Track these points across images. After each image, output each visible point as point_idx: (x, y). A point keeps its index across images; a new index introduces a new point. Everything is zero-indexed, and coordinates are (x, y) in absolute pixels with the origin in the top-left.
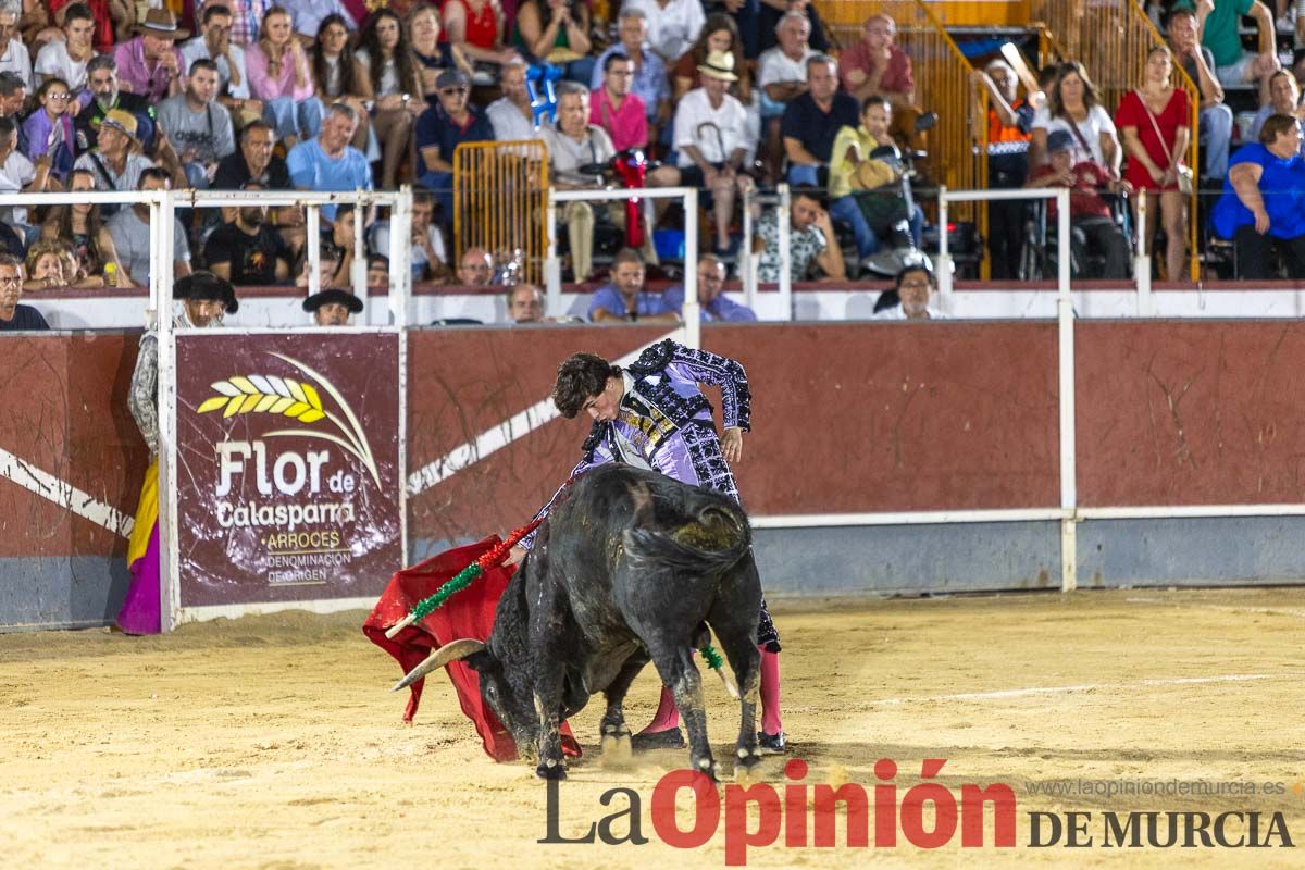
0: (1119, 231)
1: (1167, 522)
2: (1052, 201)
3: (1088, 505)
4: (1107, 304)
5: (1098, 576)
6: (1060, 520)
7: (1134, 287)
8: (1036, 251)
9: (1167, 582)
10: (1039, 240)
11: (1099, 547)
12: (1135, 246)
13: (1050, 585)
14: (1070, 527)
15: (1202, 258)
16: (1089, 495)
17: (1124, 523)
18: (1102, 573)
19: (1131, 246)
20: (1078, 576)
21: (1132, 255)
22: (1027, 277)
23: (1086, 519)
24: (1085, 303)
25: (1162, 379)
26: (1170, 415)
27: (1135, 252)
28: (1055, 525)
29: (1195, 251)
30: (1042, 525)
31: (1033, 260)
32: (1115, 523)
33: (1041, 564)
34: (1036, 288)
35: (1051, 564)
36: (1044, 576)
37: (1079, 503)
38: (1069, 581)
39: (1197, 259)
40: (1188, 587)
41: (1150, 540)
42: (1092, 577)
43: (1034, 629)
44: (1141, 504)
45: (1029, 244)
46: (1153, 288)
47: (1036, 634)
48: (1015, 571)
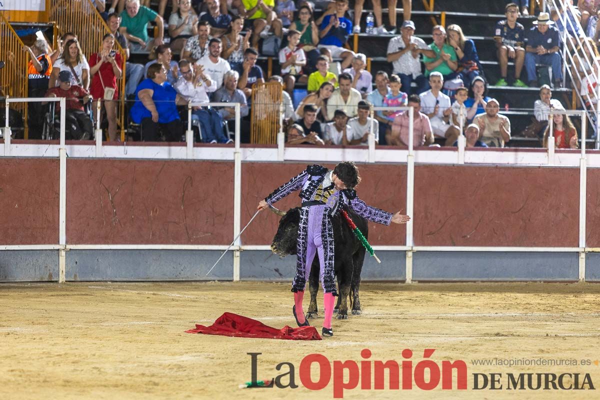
0: (88, 118)
1: (107, 252)
2: (58, 103)
3: (71, 244)
4: (82, 151)
5: (75, 276)
6: (58, 250)
7: (95, 144)
8: (50, 126)
9: (107, 279)
10: (52, 121)
11: (76, 263)
12: (96, 124)
13: (53, 280)
14: (63, 253)
15: (126, 131)
16: (72, 239)
17: (88, 251)
18: (78, 274)
19: (93, 125)
20: (66, 277)
21: (94, 128)
22: (45, 138)
23: (70, 249)
24: (72, 150)
25: (107, 187)
26: (110, 203)
27: (96, 128)
28: (56, 252)
29: (123, 128)
30: (51, 252)
31: (48, 130)
32: (84, 252)
33: (49, 270)
34: (49, 143)
35: (54, 270)
36: (50, 276)
37: (67, 242)
38: (62, 278)
39: (123, 131)
40: (116, 282)
41: (100, 260)
42: (73, 276)
43: (46, 300)
44: (96, 243)
45: (47, 123)
46: (103, 144)
47: (47, 302)
48: (38, 273)
